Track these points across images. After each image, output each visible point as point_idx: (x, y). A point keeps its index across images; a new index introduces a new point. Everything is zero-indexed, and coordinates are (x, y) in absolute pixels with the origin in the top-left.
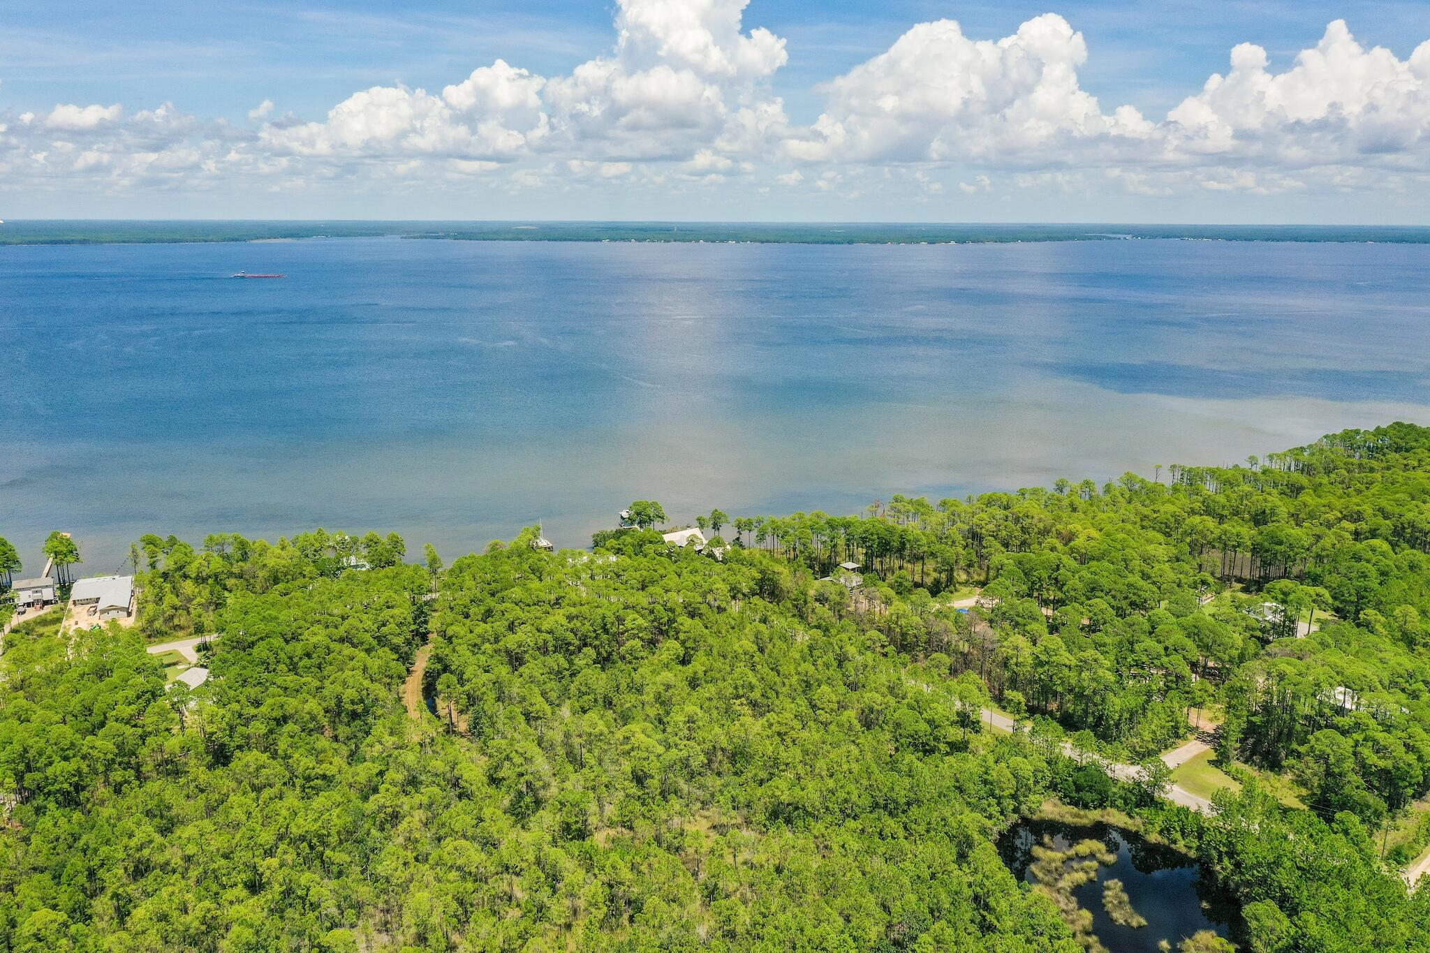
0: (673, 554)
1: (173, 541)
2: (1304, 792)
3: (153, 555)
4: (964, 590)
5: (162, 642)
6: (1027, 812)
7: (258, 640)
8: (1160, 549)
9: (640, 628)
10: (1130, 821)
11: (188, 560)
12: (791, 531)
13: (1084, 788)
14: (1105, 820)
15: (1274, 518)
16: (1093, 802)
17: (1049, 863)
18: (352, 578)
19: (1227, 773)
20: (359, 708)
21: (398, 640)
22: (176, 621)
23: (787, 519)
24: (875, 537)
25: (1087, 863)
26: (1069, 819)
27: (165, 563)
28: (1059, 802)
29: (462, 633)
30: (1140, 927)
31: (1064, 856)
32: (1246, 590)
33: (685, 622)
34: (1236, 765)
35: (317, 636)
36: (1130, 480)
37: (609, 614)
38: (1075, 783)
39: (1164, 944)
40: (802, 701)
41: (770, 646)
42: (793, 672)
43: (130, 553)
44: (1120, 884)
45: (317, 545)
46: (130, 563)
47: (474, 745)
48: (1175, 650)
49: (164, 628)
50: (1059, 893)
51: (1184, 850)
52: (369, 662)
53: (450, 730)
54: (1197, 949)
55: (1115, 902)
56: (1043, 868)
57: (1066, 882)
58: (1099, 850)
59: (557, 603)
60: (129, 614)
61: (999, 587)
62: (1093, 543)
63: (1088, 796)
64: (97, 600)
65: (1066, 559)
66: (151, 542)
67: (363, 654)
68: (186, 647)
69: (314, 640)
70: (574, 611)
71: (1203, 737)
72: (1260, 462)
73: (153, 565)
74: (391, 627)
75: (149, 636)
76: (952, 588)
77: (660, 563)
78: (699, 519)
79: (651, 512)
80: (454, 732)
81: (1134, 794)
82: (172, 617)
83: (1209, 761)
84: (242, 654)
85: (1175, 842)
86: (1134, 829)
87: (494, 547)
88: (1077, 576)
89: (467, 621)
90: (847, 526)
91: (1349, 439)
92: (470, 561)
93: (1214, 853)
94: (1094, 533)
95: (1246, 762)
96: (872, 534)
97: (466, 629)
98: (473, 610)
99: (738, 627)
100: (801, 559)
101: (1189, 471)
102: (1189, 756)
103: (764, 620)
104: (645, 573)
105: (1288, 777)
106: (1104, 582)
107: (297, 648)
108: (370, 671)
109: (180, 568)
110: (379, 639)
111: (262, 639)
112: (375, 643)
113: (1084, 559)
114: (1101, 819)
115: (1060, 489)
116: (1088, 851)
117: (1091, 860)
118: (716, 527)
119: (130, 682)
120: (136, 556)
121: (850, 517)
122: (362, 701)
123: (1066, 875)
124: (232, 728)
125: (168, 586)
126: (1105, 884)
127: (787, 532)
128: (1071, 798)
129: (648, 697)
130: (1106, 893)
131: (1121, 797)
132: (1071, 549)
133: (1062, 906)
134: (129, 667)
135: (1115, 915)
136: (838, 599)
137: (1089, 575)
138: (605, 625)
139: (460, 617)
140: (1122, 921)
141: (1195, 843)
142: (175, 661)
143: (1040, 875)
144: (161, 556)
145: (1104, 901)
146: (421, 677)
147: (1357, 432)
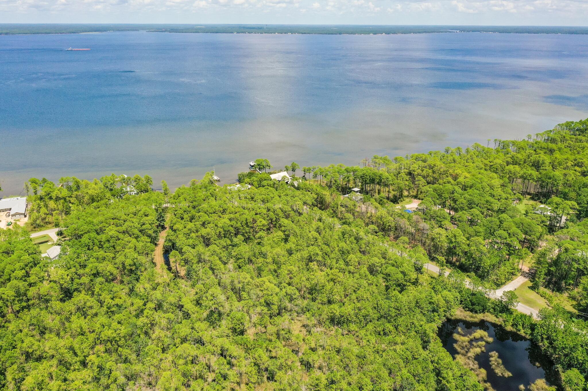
0: (275, 185)
1: (44, 181)
2: (575, 303)
3: (35, 189)
4: (407, 200)
5: (41, 230)
6: (449, 316)
7: (84, 233)
8: (497, 182)
9: (264, 225)
10: (497, 320)
11: (52, 190)
12: (329, 174)
13: (475, 304)
14: (485, 319)
15: (544, 165)
16: (479, 310)
17: (462, 343)
18: (128, 199)
19: (537, 293)
20: (134, 268)
21: (150, 232)
22: (47, 220)
23: (327, 168)
24: (368, 177)
25: (480, 343)
26: (469, 319)
27: (41, 192)
28: (463, 310)
29: (181, 228)
30: (509, 377)
31: (469, 339)
32: (532, 199)
33: (284, 221)
34: (542, 289)
35: (112, 231)
36: (477, 147)
37: (249, 218)
38: (471, 301)
39: (522, 387)
40: (341, 262)
41: (324, 232)
42: (336, 246)
43: (25, 187)
44: (497, 354)
45: (112, 182)
46: (25, 191)
47: (188, 283)
48: (514, 235)
49: (42, 224)
50: (469, 359)
51: (524, 335)
52: (137, 244)
53: (177, 275)
54: (538, 389)
55: (496, 364)
56: (460, 345)
57: (471, 354)
58: (485, 336)
59: (224, 211)
60: (25, 216)
61: (427, 202)
62: (467, 180)
63: (477, 308)
64: (10, 209)
65: (457, 188)
66: (34, 182)
67: (134, 240)
68: (52, 233)
69: (110, 233)
70: (232, 216)
71: (524, 274)
72: (532, 137)
73: (36, 193)
74: (147, 226)
75: (35, 228)
76: (402, 199)
77: (271, 191)
78: (286, 167)
79: (264, 164)
80: (179, 276)
81: (499, 307)
82: (45, 218)
83: (529, 287)
84: (76, 241)
85: (519, 331)
86: (499, 323)
87: (194, 184)
88: (463, 197)
89: (183, 222)
90: (354, 171)
91: (568, 125)
92: (183, 191)
93: (539, 337)
94: (468, 175)
95: (546, 287)
96: (367, 176)
97: (182, 226)
98: (186, 216)
99: (309, 222)
100: (334, 187)
101: (503, 142)
102: (519, 284)
103: (320, 220)
104: (264, 196)
105: (566, 295)
106: (475, 200)
107: (103, 237)
108: (138, 250)
109: (48, 194)
110: (141, 231)
111: (86, 233)
112: (139, 233)
113: (465, 188)
114: (483, 318)
115: (447, 151)
116: (480, 336)
117: (482, 341)
118: (293, 170)
119: (22, 258)
120: (28, 188)
121: (356, 167)
122: (135, 264)
123: (471, 349)
124: (72, 280)
125: (42, 204)
126: (490, 354)
127: (327, 174)
128: (469, 308)
129: (270, 260)
130: (491, 359)
131: (492, 308)
132: (458, 182)
133: (471, 366)
134: (22, 250)
135: (497, 371)
136: (352, 207)
137: (468, 196)
138: (247, 223)
139: (179, 220)
140: (500, 374)
141: (529, 332)
142: (46, 240)
143: (459, 349)
144: (39, 188)
145: (490, 363)
146: (162, 247)
147: (572, 123)
